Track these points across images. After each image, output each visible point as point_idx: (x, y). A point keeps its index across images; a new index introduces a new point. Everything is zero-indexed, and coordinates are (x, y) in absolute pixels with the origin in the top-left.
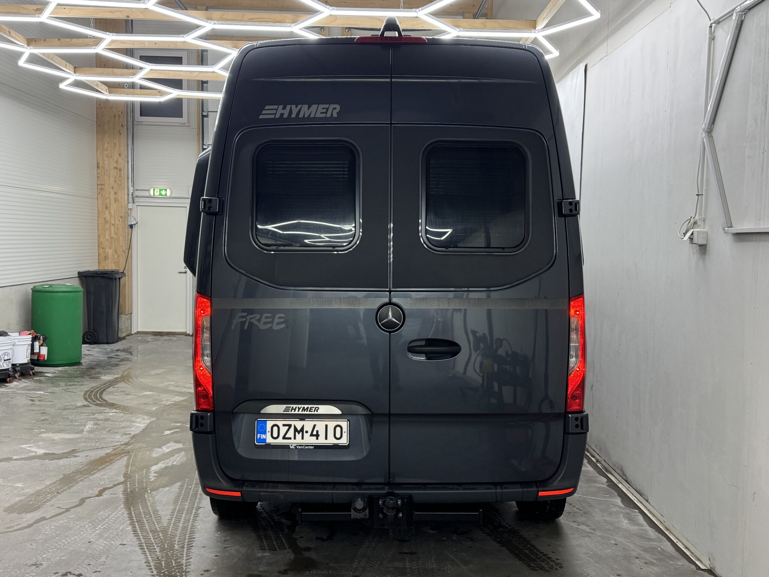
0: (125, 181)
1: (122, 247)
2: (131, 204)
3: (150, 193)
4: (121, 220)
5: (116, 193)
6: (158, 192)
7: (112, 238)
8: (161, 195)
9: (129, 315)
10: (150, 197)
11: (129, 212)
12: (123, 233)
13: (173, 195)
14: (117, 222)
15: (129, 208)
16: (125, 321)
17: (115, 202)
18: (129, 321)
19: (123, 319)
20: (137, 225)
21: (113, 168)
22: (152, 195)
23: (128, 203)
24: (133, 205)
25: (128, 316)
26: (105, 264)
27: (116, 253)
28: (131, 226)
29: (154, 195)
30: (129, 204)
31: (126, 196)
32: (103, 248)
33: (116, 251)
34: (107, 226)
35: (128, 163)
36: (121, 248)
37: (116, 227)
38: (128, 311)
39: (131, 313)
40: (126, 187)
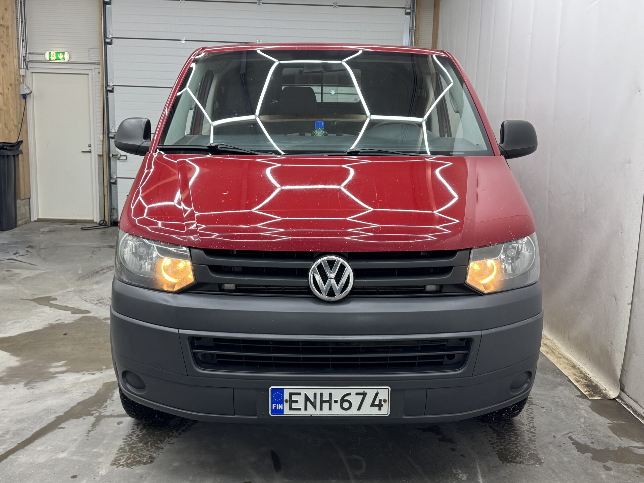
0: (14, 41)
2: (22, 70)
3: (45, 57)
4: (10, 88)
5: (3, 56)
6: (55, 56)
8: (58, 59)
9: (26, 200)
10: (46, 62)
11: (21, 79)
12: (14, 104)
13: (73, 60)
14: (6, 91)
18: (27, 208)
20: (32, 94)
22: (48, 59)
23: (19, 68)
24: (26, 71)
25: (24, 202)
27: (7, 127)
28: (25, 96)
30: (20, 70)
31: (16, 61)
33: (6, 125)
35: (18, 21)
36: (12, 121)
37: (5, 97)
38: (25, 195)
39: (29, 198)
40: (16, 49)
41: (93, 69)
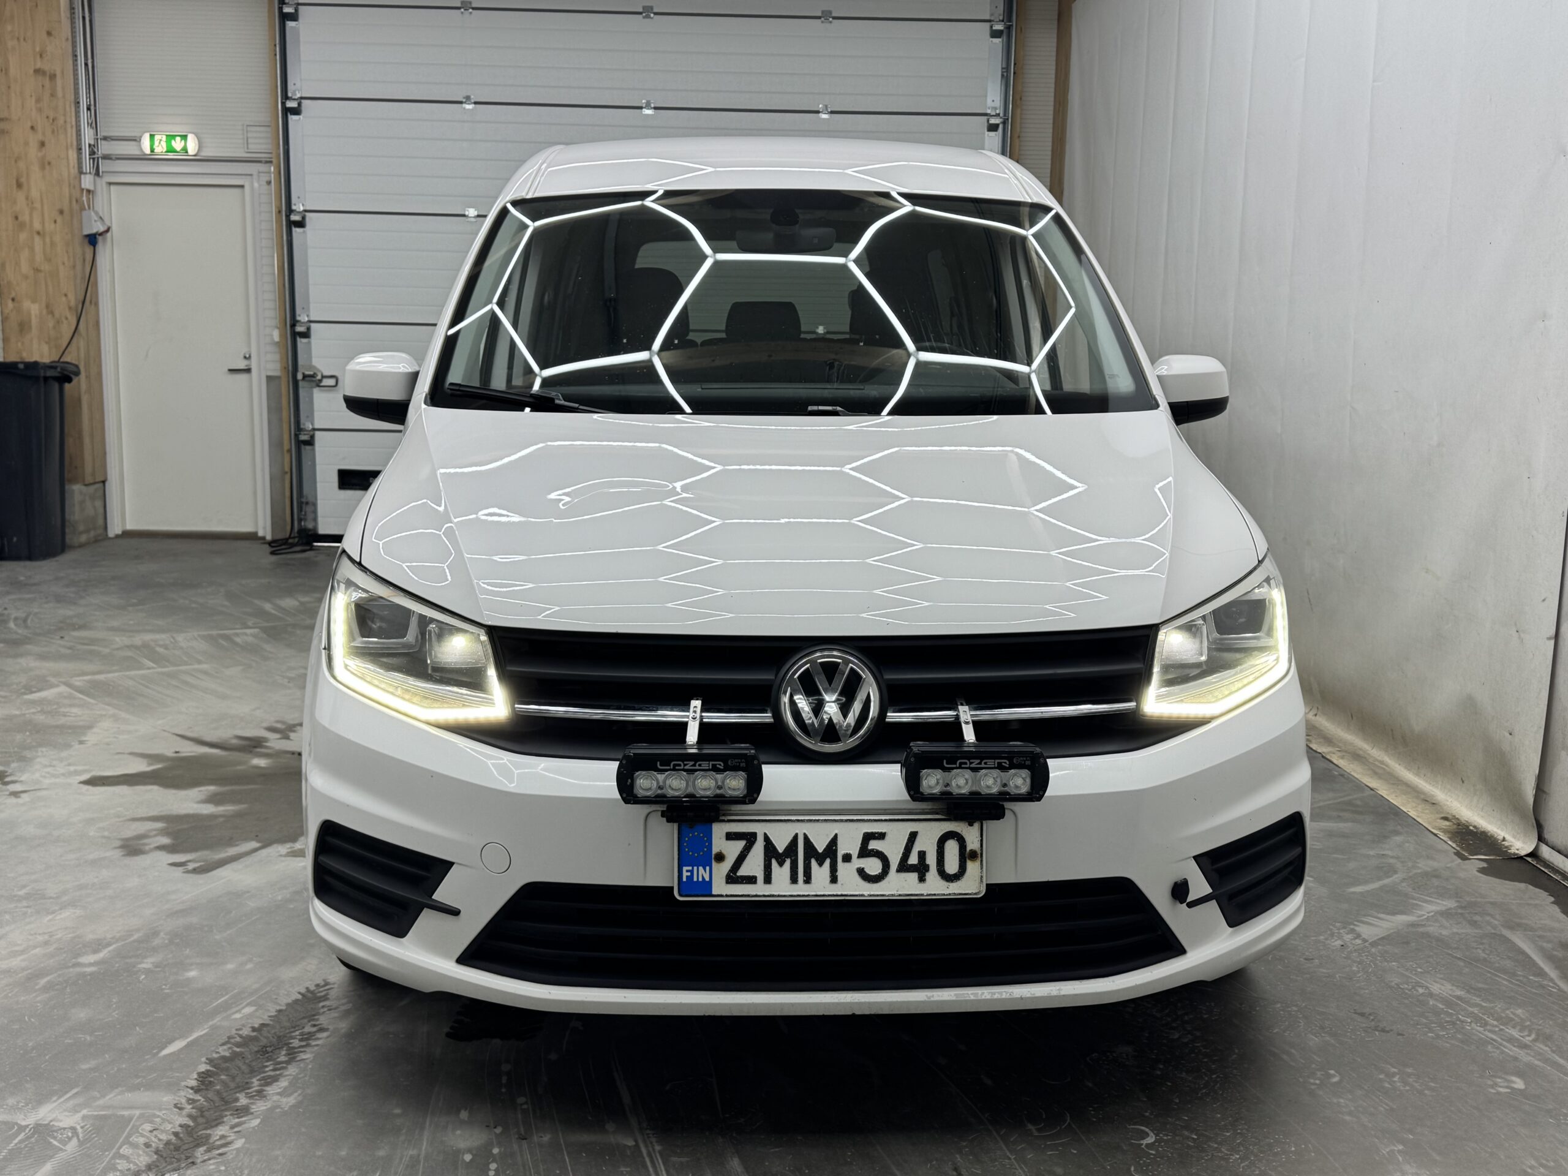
0: (68, 109)
1: (66, 295)
2: (88, 176)
3: (140, 146)
4: (59, 220)
5: (42, 144)
6: (164, 144)
7: (37, 270)
8: (171, 150)
9: (97, 486)
10: (143, 158)
11: (84, 199)
12: (69, 257)
13: (207, 153)
14: (50, 226)
15: (83, 186)
16: (82, 502)
17: (42, 167)
18: (99, 504)
19: (77, 498)
20: (109, 235)
21: (31, 71)
22: (148, 151)
23: (81, 172)
24: (95, 181)
25: (92, 489)
26: (23, 343)
27: (52, 313)
28: (92, 240)
29: (152, 150)
30: (83, 176)
31: (73, 155)
32: (13, 300)
33: (49, 309)
34: (23, 236)
35: (76, 60)
36: (64, 299)
37: (48, 240)
38: (93, 474)
39: (104, 482)
40: (72, 127)
41: (255, 173)
